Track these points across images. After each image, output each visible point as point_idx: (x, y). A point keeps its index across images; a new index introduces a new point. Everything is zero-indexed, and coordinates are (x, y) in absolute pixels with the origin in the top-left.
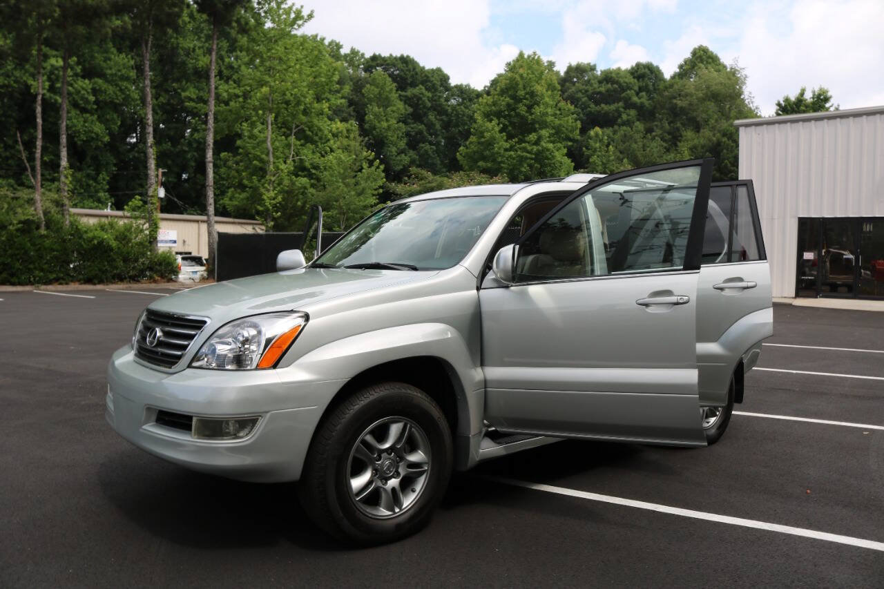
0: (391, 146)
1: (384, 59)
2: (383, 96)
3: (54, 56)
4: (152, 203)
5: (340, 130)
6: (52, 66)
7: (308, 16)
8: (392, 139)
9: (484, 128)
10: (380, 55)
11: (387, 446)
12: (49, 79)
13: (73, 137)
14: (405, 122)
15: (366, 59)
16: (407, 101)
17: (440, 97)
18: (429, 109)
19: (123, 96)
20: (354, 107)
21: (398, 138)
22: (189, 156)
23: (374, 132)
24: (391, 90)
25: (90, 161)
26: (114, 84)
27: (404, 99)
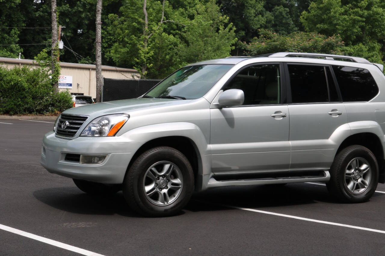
4: (55, 55)
11: (162, 174)
25: (5, 18)
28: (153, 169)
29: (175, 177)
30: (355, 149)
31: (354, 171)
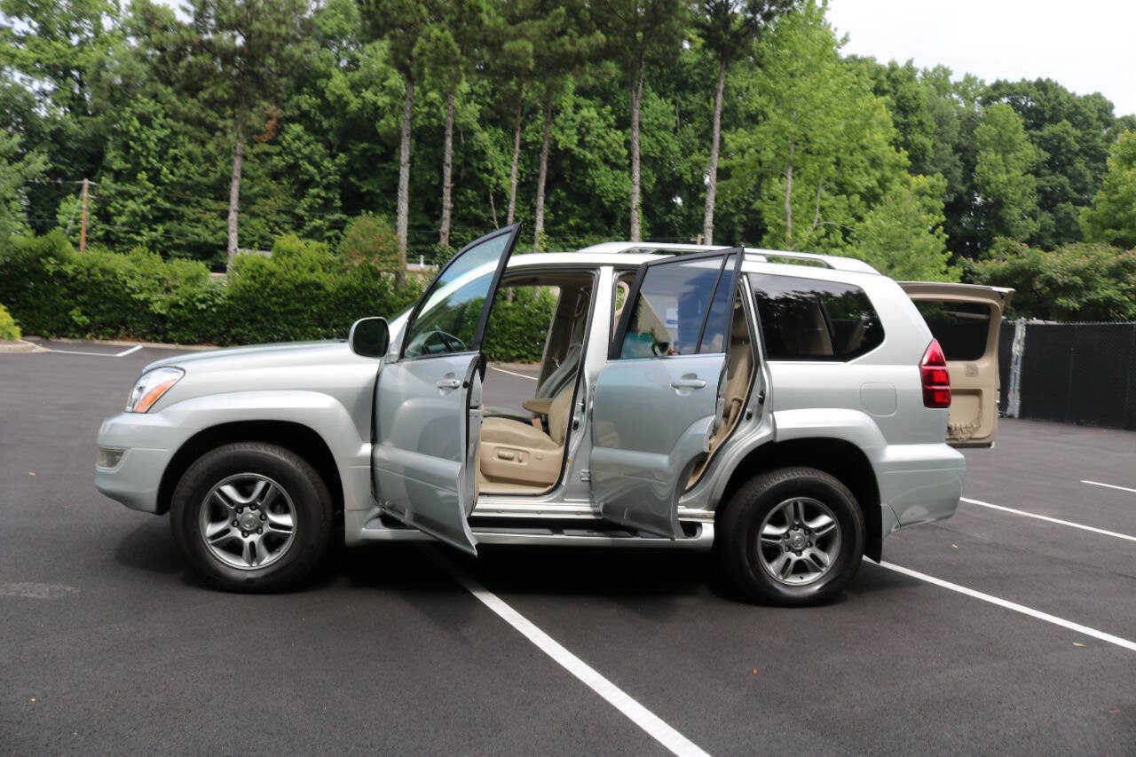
0: (1013, 206)
1: (1011, 87)
2: (1005, 138)
3: (587, 106)
6: (583, 117)
8: (1013, 197)
9: (1119, 179)
10: (1006, 82)
11: (250, 500)
12: (579, 132)
13: (600, 197)
14: (1037, 174)
15: (986, 88)
16: (1043, 144)
17: (1095, 136)
18: (1077, 154)
19: (660, 149)
20: (960, 154)
21: (1024, 194)
22: (736, 219)
23: (987, 188)
24: (1017, 128)
25: (619, 224)
26: (649, 134)
27: (1038, 140)
28: (229, 490)
29: (286, 511)
30: (792, 477)
31: (788, 530)
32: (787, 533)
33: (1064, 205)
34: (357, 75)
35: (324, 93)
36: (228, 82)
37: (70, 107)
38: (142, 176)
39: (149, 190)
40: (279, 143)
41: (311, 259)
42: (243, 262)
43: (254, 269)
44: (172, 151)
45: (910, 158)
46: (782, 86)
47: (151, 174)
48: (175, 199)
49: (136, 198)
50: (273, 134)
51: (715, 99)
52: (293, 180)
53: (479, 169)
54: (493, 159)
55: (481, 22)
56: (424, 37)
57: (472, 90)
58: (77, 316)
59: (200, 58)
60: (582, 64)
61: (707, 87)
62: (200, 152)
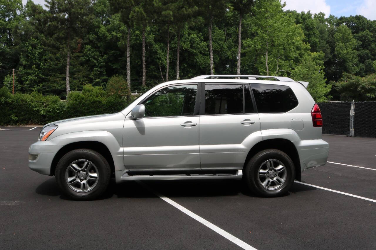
0: (349, 62)
1: (346, 19)
2: (345, 37)
3: (193, 34)
5: (315, 56)
6: (192, 37)
7: (283, 5)
8: (349, 59)
10: (344, 17)
11: (82, 169)
12: (190, 43)
13: (200, 66)
14: (357, 50)
15: (337, 20)
16: (359, 39)
18: (372, 42)
19: (220, 47)
20: (329, 44)
21: (353, 57)
23: (340, 56)
24: (349, 33)
26: (216, 42)
27: (357, 38)
28: (74, 165)
29: (95, 172)
30: (268, 152)
31: (268, 171)
32: (268, 172)
33: (368, 61)
34: (110, 26)
35: (98, 34)
36: (64, 31)
37: (6, 43)
38: (34, 66)
39: (36, 71)
40: (83, 52)
41: (97, 93)
42: (72, 95)
43: (76, 97)
44: (44, 57)
45: (310, 46)
46: (262, 22)
47: (37, 65)
48: (46, 74)
49: (32, 75)
50: (80, 49)
51: (239, 28)
52: (88, 65)
53: (155, 58)
54: (160, 54)
55: (153, 5)
56: (133, 11)
57: (151, 30)
58: (13, 117)
59: (53, 23)
60: (190, 18)
61: (235, 24)
62: (54, 57)
